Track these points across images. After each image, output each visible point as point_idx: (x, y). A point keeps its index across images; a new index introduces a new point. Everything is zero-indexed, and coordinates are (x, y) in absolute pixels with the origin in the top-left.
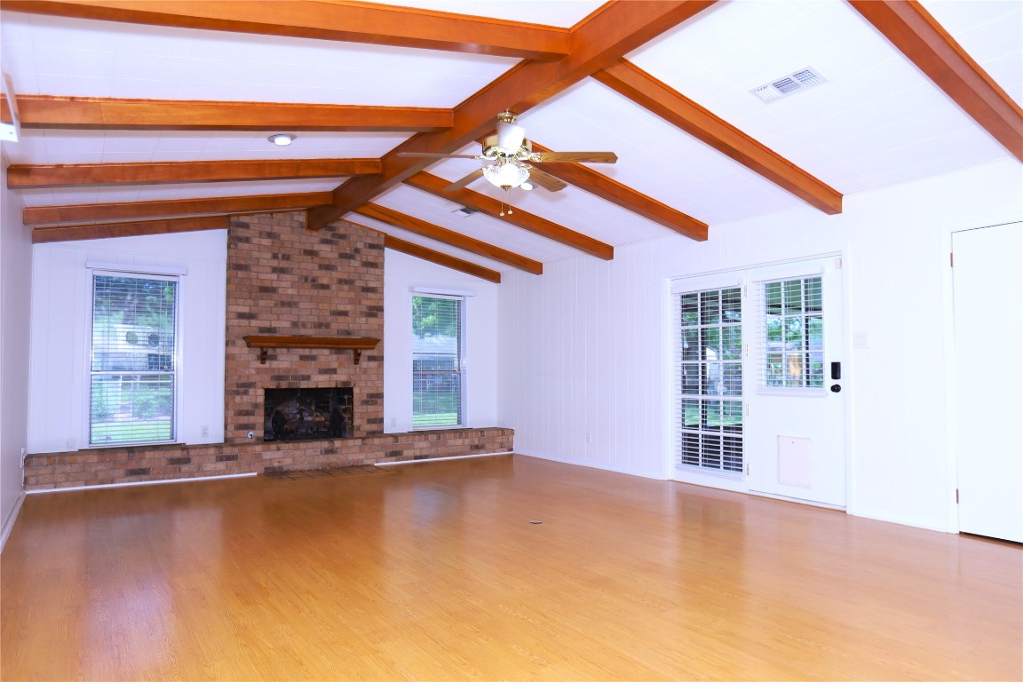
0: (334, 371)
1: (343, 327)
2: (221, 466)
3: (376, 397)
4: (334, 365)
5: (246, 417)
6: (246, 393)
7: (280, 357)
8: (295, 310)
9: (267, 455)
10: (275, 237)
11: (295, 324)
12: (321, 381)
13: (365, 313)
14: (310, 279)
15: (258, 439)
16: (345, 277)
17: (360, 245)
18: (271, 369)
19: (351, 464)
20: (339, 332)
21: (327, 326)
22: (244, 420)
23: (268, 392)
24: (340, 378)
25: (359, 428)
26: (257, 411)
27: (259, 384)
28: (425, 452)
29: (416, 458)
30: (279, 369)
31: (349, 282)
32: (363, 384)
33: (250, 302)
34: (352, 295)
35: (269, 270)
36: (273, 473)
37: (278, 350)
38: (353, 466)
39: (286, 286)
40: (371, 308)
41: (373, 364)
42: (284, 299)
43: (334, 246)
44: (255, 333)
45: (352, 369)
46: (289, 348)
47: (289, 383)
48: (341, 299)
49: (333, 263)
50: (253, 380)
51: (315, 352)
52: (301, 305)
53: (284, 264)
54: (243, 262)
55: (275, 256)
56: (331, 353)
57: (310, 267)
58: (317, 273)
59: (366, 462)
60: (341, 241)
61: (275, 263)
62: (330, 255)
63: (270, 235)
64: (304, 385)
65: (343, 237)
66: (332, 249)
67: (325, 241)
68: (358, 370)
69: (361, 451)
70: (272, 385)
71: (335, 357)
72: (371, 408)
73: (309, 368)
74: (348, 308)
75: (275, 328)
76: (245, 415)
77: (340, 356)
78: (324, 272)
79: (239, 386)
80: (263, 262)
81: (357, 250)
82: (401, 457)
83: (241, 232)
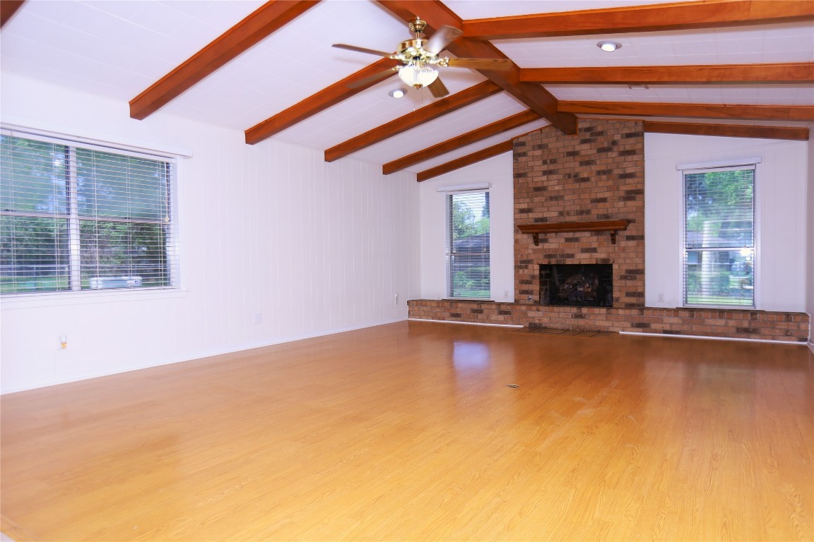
0: (594, 250)
1: (601, 212)
2: (501, 317)
3: (637, 273)
4: (595, 245)
5: (527, 285)
6: (526, 267)
7: (550, 240)
8: (561, 202)
9: (531, 314)
10: (544, 148)
11: (561, 214)
12: (583, 258)
13: (623, 197)
14: (572, 175)
15: (535, 302)
16: (603, 168)
17: (617, 137)
18: (543, 249)
19: (598, 329)
20: (598, 216)
21: (588, 212)
22: (525, 287)
23: (542, 267)
24: (600, 256)
25: (617, 300)
26: (534, 281)
27: (535, 261)
28: (674, 328)
29: (665, 332)
30: (549, 249)
31: (607, 172)
32: (621, 261)
33: (528, 200)
34: (610, 183)
35: (541, 173)
36: (534, 328)
37: (548, 235)
38: (599, 332)
39: (554, 184)
40: (628, 192)
41: (632, 243)
42: (553, 195)
43: (593, 144)
44: (532, 222)
45: (611, 248)
46: (556, 232)
47: (557, 260)
48: (600, 188)
49: (592, 158)
50: (532, 257)
51: (577, 235)
52: (566, 197)
53: (552, 167)
54: (522, 172)
55: (545, 162)
56: (592, 235)
57: (573, 165)
58: (579, 169)
59: (611, 329)
60: (599, 138)
61: (545, 168)
62: (589, 152)
63: (540, 147)
64: (569, 261)
65: (601, 133)
66: (591, 146)
67: (584, 141)
68: (616, 249)
69: (607, 319)
70: (545, 262)
71: (595, 238)
72: (629, 283)
73: (572, 248)
74: (607, 195)
75: (546, 218)
76: (526, 283)
77: (600, 237)
78: (584, 167)
79: (521, 262)
80: (536, 168)
81: (614, 143)
82: (648, 329)
83: (521, 149)
